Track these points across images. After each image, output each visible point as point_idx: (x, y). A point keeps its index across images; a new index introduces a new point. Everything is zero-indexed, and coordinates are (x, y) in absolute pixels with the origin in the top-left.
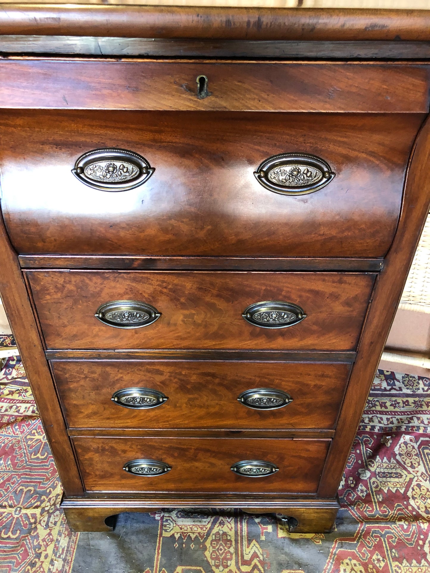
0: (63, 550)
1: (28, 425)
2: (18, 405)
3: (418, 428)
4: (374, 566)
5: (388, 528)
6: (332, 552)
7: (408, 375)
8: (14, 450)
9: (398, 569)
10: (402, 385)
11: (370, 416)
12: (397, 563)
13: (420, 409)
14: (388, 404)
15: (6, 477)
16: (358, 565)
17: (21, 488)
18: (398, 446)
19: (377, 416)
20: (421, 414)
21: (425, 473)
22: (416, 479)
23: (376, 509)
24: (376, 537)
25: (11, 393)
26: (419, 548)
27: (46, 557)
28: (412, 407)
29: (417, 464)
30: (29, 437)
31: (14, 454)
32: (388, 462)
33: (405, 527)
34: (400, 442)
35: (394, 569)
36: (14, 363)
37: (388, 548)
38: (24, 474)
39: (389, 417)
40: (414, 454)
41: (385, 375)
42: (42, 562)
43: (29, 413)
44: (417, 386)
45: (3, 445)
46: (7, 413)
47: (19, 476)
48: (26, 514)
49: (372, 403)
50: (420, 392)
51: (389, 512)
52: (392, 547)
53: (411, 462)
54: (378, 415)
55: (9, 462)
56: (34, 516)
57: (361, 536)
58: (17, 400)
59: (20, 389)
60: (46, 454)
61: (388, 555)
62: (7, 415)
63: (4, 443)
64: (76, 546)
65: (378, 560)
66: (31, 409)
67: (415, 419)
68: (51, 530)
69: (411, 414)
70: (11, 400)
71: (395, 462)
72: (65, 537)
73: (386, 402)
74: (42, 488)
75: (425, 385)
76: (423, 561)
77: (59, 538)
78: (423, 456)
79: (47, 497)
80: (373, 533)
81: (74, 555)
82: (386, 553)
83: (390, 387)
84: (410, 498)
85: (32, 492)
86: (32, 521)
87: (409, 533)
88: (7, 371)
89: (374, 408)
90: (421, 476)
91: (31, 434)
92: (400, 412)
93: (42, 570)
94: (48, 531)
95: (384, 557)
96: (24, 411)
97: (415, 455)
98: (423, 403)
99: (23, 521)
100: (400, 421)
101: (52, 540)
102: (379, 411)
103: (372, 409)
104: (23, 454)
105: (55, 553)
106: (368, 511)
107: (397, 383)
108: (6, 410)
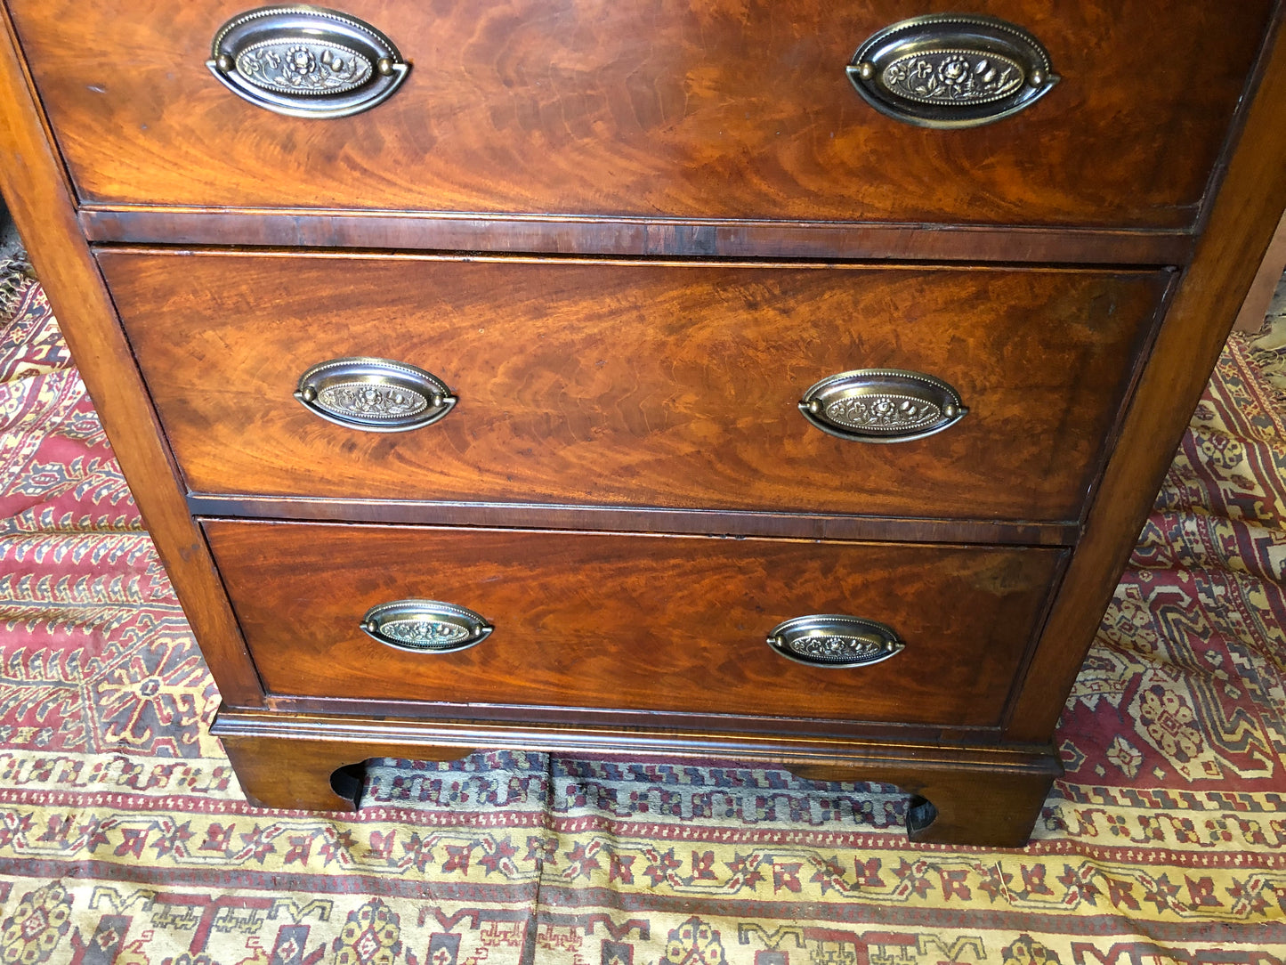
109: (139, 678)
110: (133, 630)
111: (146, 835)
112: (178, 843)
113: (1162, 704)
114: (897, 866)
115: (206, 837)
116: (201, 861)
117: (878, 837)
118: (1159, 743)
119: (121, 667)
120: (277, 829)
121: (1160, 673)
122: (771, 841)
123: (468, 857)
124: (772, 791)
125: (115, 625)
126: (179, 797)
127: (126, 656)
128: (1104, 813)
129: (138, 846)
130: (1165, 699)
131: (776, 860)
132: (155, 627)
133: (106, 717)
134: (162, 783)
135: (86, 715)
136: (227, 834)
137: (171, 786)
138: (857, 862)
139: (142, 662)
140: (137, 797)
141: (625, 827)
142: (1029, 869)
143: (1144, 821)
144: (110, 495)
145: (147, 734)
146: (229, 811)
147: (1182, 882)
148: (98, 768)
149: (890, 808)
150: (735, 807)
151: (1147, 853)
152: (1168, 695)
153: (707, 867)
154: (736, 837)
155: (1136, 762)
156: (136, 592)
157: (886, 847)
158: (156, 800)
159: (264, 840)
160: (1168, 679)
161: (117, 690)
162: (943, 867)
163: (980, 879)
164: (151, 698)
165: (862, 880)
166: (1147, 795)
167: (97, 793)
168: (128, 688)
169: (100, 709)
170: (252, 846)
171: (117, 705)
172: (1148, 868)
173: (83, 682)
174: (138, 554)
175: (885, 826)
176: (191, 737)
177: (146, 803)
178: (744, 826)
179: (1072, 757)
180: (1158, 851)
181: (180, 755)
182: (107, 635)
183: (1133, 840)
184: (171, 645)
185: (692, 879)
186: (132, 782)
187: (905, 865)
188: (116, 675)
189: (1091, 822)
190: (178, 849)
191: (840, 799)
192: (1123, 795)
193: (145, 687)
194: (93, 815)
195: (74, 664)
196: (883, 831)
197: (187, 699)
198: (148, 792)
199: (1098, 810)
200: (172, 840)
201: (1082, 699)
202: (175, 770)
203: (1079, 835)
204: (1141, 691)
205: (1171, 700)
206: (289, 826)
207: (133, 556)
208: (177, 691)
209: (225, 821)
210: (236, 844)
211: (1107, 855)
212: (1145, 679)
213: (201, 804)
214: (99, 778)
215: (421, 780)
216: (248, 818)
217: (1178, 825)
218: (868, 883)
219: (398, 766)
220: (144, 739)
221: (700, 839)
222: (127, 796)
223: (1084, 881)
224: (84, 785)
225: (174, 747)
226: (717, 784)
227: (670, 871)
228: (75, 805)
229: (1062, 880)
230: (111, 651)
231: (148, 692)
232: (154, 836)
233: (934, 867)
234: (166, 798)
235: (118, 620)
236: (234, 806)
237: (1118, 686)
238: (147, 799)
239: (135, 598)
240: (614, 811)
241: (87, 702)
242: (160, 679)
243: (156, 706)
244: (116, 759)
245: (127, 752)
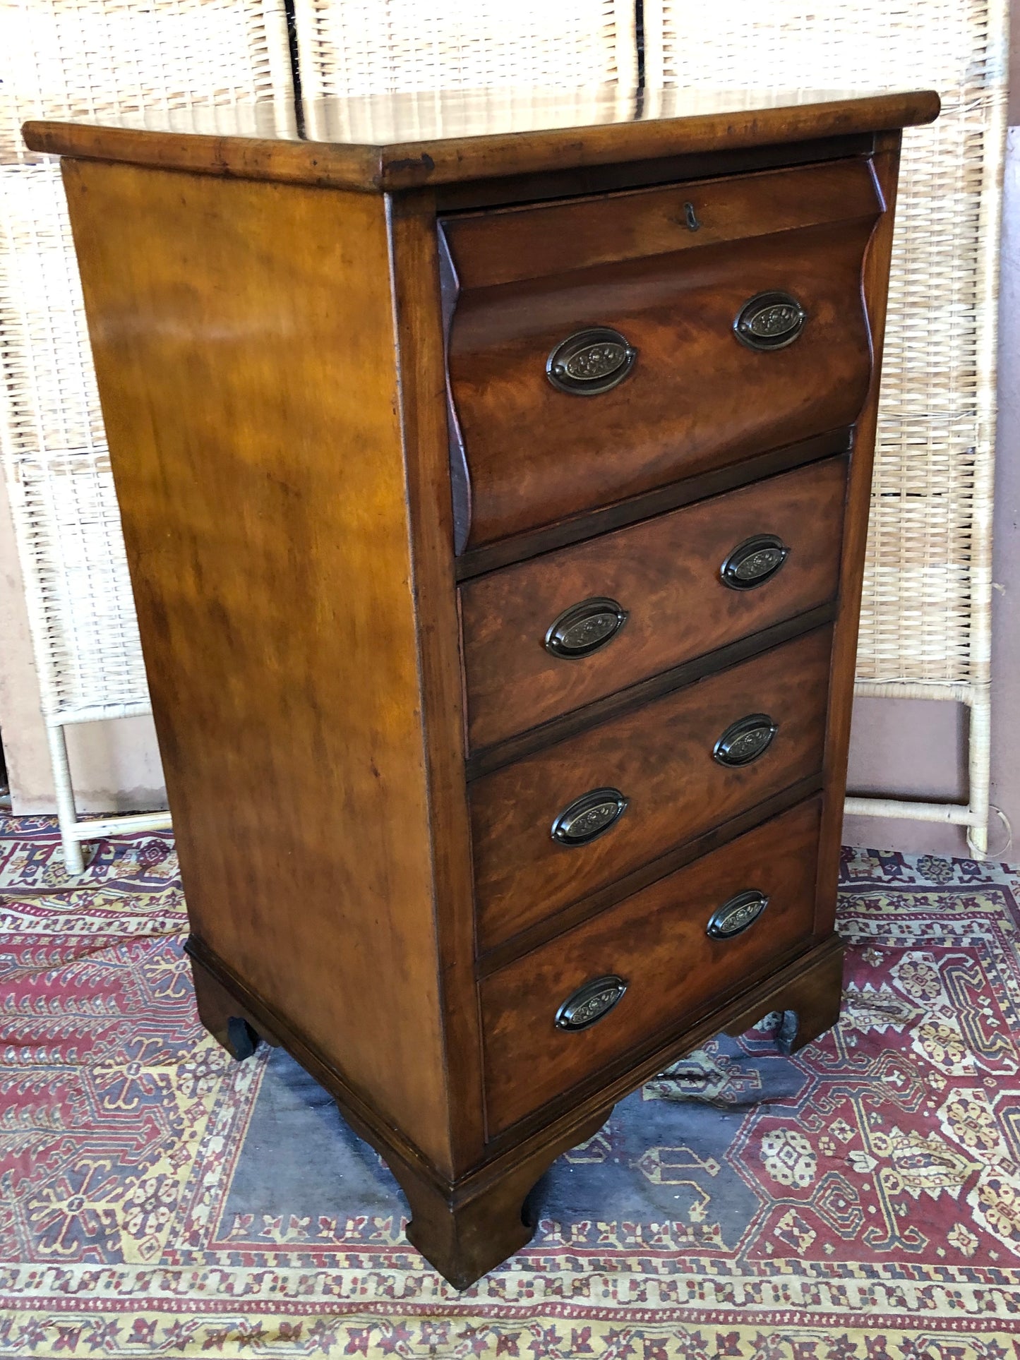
0: (224, 1125)
1: (146, 947)
2: (124, 920)
3: (942, 940)
4: (833, 1138)
5: (865, 1085)
6: (749, 1119)
7: (931, 857)
8: (121, 985)
9: (880, 1144)
10: (915, 873)
11: (843, 922)
12: (879, 1134)
13: (949, 911)
14: (884, 902)
15: (108, 1024)
16: (798, 1138)
17: (138, 1038)
18: (897, 967)
19: (857, 922)
20: (950, 920)
21: (950, 1005)
22: (930, 1014)
23: (844, 1056)
24: (838, 1097)
25: (107, 902)
26: (926, 1114)
27: (193, 1135)
28: (934, 907)
29: (935, 993)
30: (147, 967)
31: (121, 992)
32: (873, 990)
33: (900, 1083)
34: (901, 962)
35: (872, 1143)
36: (110, 857)
37: (863, 1112)
38: (143, 1019)
39: (882, 923)
40: (929, 978)
41: (880, 859)
42: (186, 1142)
43: (147, 931)
44: (947, 874)
45: (98, 979)
46: (102, 932)
47: (134, 1022)
48: (150, 1075)
49: (848, 902)
50: (955, 882)
51: (869, 1061)
52: (869, 1109)
53: (923, 990)
54: (860, 920)
55: (113, 1003)
56: (164, 1077)
57: (809, 1096)
58: (121, 913)
59: (125, 896)
60: (183, 991)
61: (862, 1123)
62: (104, 936)
63: (99, 976)
64: (249, 1120)
65: (842, 1130)
66: (150, 925)
67: (937, 927)
68: (201, 1098)
69: (931, 919)
70: (110, 912)
71: (889, 990)
72: (229, 1107)
73: (879, 900)
74: (179, 1038)
75: (965, 872)
76: (933, 1135)
77: (218, 1110)
78: (948, 981)
79: (189, 1052)
80: (834, 1091)
81: (246, 1131)
82: (858, 1119)
83: (890, 877)
84: (913, 1040)
85: (160, 1045)
86: (162, 1084)
87: (908, 1091)
88: (97, 870)
89: (852, 909)
90: (940, 1011)
91: (151, 962)
92: (906, 915)
93: (185, 1152)
94: (196, 1100)
95: (853, 1126)
96: (137, 930)
97: (932, 980)
98: (958, 901)
99: (143, 1084)
100: (905, 930)
101: (203, 1113)
102: (863, 914)
103: (848, 910)
104: (139, 992)
105: (209, 1129)
106: (828, 1060)
107: (904, 869)
108: (101, 929)
109: (65, 1196)
110: (57, 1154)
111: (80, 1331)
112: (108, 1338)
113: (999, 1195)
114: (754, 1338)
115: (133, 1332)
116: (129, 1352)
117: (737, 1313)
118: (995, 1227)
119: (49, 1186)
120: (195, 1324)
121: (998, 1169)
122: (642, 1320)
123: (367, 1339)
124: (644, 1276)
125: (41, 1148)
126: (108, 1300)
127: (52, 1177)
128: (943, 1288)
129: (72, 1341)
130: (1001, 1191)
131: (647, 1336)
132: (77, 1150)
133: (38, 1230)
134: (91, 1286)
135: (19, 1230)
136: (152, 1328)
137: (99, 1290)
138: (719, 1337)
139: (67, 1181)
140: (69, 1300)
141: (513, 1311)
142: (872, 1339)
143: (978, 1295)
144: (31, 1032)
145: (75, 1244)
146: (150, 1308)
147: (1009, 1345)
148: (33, 1275)
149: (749, 1288)
150: (611, 1289)
151: (979, 1322)
152: (1004, 1188)
153: (585, 1340)
154: (611, 1316)
155: (975, 1244)
156: (57, 1119)
157: (744, 1322)
158: (86, 1302)
159: (184, 1333)
160: (1006, 1174)
161: (47, 1207)
162: (795, 1339)
163: (828, 1349)
164: (76, 1213)
165: (722, 1351)
166: (983, 1272)
167: (35, 1298)
168: (55, 1205)
169: (31, 1224)
170: (174, 1338)
171: (46, 1220)
172: (981, 1336)
173: (15, 1201)
174: (58, 1085)
175: (744, 1304)
176: (114, 1244)
177: (77, 1305)
178: (618, 1306)
179: (916, 1240)
180: (989, 1320)
181: (106, 1261)
182: (34, 1157)
183: (968, 1312)
184: (94, 1165)
185: (571, 1352)
186: (65, 1287)
187: (761, 1338)
188: (44, 1193)
189: (931, 1297)
190: (108, 1344)
191: (705, 1280)
192: (961, 1272)
193: (71, 1204)
194: (32, 1318)
195: (7, 1183)
196: (742, 1308)
197: (109, 1213)
198: (79, 1295)
199: (938, 1286)
200: (103, 1335)
201: (927, 1190)
202: (102, 1275)
203: (918, 1310)
204: (979, 1185)
205: (1006, 1192)
206: (205, 1320)
207: (54, 1087)
208: (100, 1207)
209: (150, 1317)
210: (159, 1337)
211: (944, 1325)
212: (983, 1174)
213: (127, 1304)
214: (34, 1284)
215: (324, 1276)
216: (169, 1315)
217: (1009, 1298)
218: (727, 1353)
219: (303, 1266)
220: (72, 1250)
221: (579, 1317)
222: (59, 1300)
223: (920, 1351)
224: (20, 1290)
225: (99, 1254)
226: (594, 1270)
227: (551, 1347)
228: (14, 1308)
229: (901, 1349)
230: (39, 1174)
231: (74, 1208)
232: (86, 1334)
233: (786, 1339)
234: (96, 1300)
235: (44, 1143)
236: (155, 1303)
237: (958, 1179)
238: (78, 1300)
239: (58, 1125)
240: (503, 1297)
241: (20, 1219)
242: (84, 1197)
243: (81, 1220)
244: (50, 1269)
245: (57, 1262)
